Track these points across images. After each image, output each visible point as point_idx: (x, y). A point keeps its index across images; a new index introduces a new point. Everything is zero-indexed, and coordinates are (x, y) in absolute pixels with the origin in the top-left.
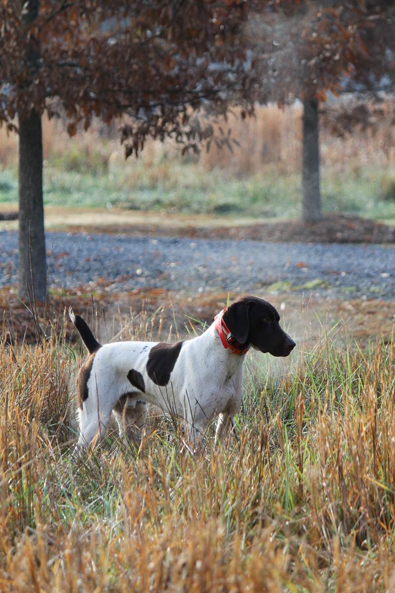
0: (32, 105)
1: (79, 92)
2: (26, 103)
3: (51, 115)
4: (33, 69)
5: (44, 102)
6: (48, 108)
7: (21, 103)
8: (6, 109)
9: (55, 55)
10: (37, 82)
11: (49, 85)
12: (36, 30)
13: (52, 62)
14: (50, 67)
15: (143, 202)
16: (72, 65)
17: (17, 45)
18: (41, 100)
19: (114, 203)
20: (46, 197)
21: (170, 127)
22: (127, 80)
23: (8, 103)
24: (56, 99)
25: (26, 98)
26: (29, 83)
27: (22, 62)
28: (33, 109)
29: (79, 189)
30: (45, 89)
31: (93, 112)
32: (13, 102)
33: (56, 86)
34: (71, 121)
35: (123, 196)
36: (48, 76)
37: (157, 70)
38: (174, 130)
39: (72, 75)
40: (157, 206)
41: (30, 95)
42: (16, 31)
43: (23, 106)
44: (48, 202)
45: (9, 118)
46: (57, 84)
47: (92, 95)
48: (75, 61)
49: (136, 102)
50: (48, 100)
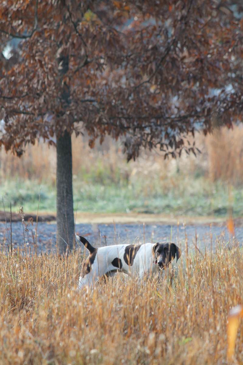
0: (65, 128)
1: (96, 118)
2: (61, 127)
3: (77, 134)
4: (66, 104)
5: (73, 126)
6: (76, 129)
7: (58, 126)
8: (48, 131)
9: (80, 94)
10: (68, 113)
11: (76, 114)
12: (68, 80)
13: (78, 99)
14: (76, 102)
15: (156, 208)
16: (91, 101)
17: (55, 89)
18: (71, 124)
19: (132, 208)
20: (75, 205)
21: (155, 140)
22: (127, 110)
23: (50, 127)
24: (81, 124)
25: (61, 123)
26: (63, 114)
27: (59, 100)
28: (66, 131)
29: (103, 198)
30: (73, 117)
31: (106, 132)
32: (53, 126)
33: (80, 116)
34: (91, 138)
35: (139, 203)
36: (76, 109)
37: (148, 104)
38: (159, 143)
39: (91, 108)
40: (167, 211)
41: (64, 121)
42: (54, 80)
43: (59, 129)
44: (77, 210)
45: (49, 136)
46: (81, 114)
47: (104, 120)
48: (93, 98)
49: (133, 125)
50: (75, 124)
